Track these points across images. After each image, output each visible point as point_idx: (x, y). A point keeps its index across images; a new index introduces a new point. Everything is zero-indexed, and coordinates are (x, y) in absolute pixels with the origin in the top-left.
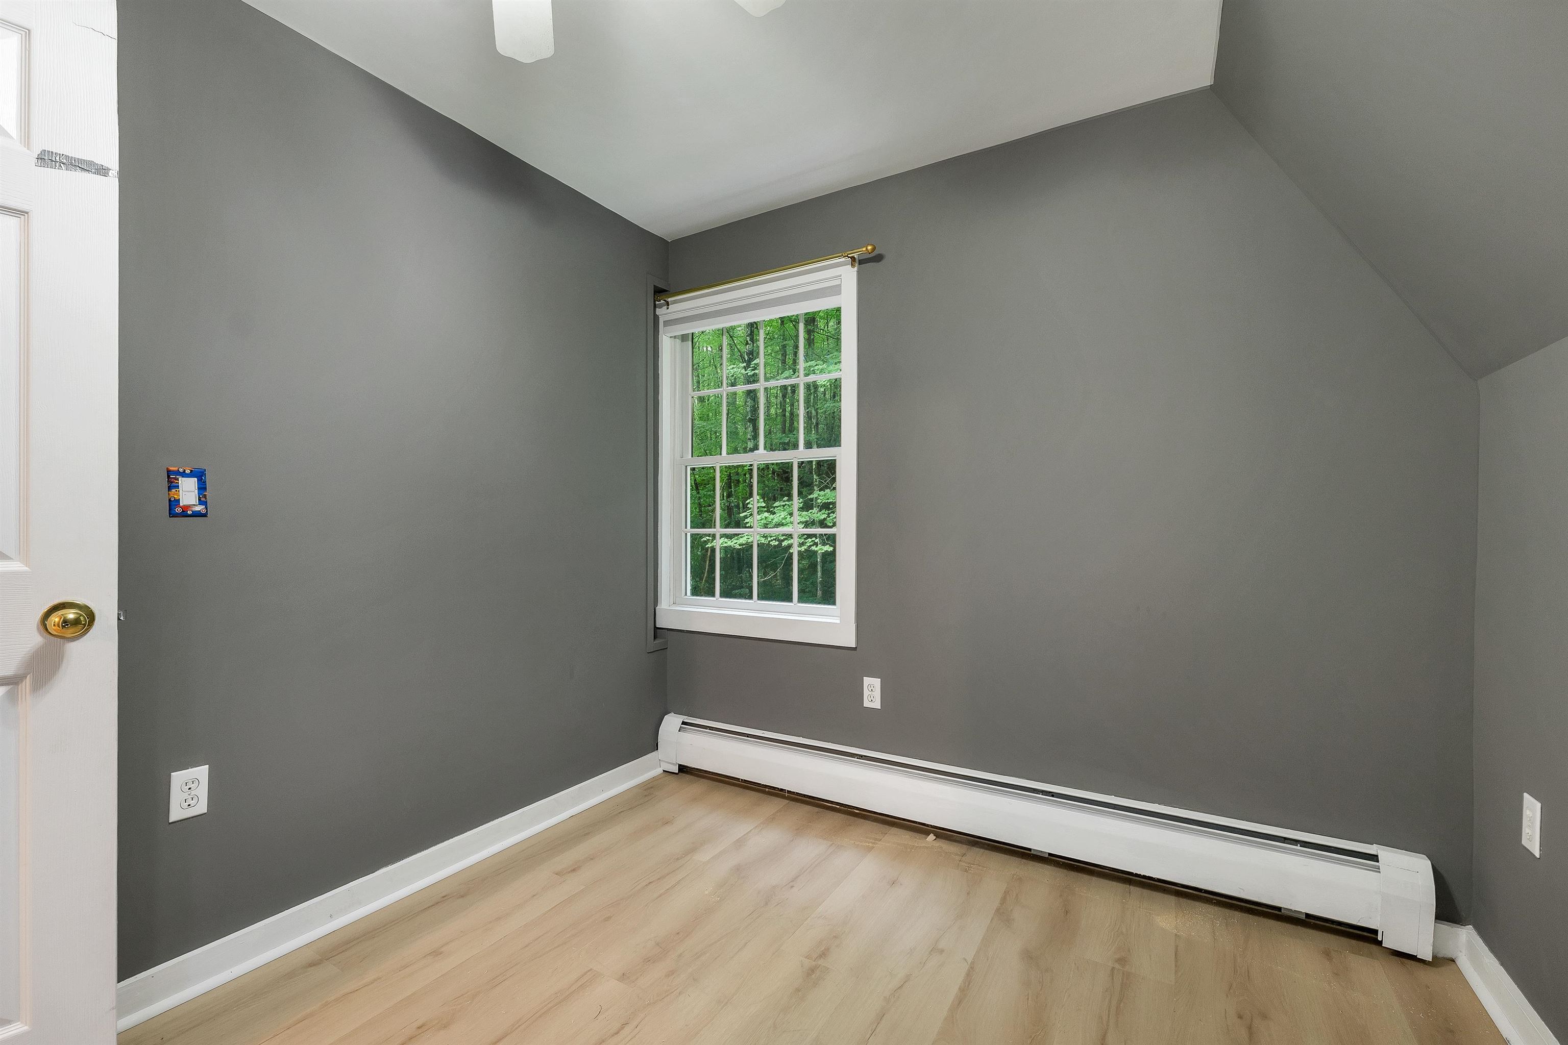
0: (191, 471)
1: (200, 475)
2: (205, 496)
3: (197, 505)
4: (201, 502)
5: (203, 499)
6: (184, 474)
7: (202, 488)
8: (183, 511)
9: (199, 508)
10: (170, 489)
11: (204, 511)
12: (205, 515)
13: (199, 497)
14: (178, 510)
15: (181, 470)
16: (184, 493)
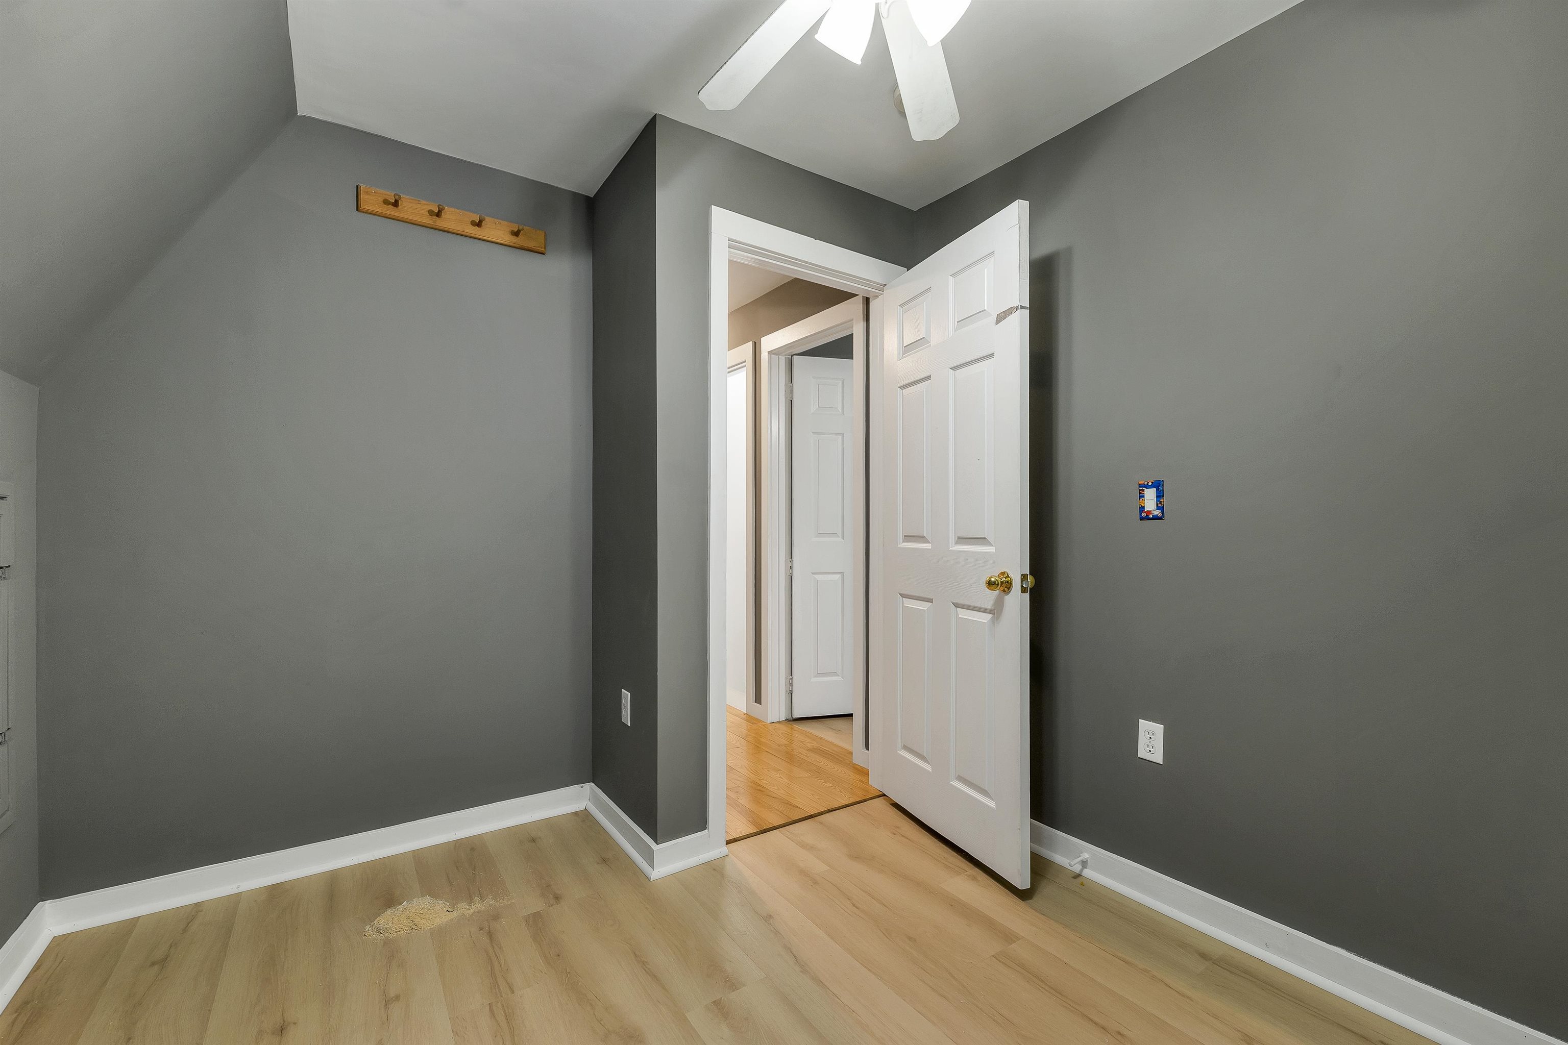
0: (1152, 483)
1: (1158, 485)
2: (1161, 503)
3: (1155, 510)
4: (1158, 508)
5: (1159, 505)
6: (1147, 487)
7: (1160, 495)
8: (1147, 516)
9: (1158, 513)
10: (1140, 497)
11: (1160, 515)
12: (1160, 518)
13: (1157, 504)
14: (1144, 515)
15: (1146, 483)
16: (1148, 501)
